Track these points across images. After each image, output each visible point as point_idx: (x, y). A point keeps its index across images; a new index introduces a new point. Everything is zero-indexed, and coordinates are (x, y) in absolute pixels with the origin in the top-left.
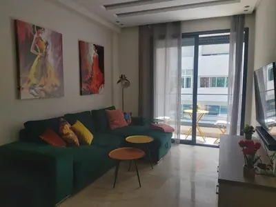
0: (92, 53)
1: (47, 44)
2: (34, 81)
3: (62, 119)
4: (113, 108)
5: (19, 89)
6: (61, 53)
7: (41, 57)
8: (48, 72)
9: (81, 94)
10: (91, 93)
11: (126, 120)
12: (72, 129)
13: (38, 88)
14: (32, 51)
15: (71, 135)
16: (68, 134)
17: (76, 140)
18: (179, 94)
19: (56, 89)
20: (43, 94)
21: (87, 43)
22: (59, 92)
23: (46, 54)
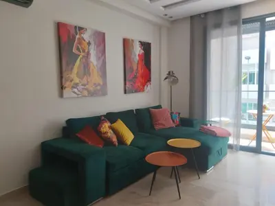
0: (138, 50)
1: (89, 44)
2: (77, 80)
3: (103, 118)
4: (159, 107)
5: (62, 88)
6: (104, 52)
7: (83, 56)
8: (91, 71)
9: (125, 93)
10: (136, 92)
11: (173, 121)
12: (110, 128)
13: (80, 87)
14: (74, 50)
15: (109, 134)
16: (106, 133)
17: (115, 139)
18: (239, 91)
19: (99, 88)
20: (86, 93)
21: (133, 40)
22: (102, 91)
23: (88, 54)
